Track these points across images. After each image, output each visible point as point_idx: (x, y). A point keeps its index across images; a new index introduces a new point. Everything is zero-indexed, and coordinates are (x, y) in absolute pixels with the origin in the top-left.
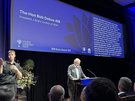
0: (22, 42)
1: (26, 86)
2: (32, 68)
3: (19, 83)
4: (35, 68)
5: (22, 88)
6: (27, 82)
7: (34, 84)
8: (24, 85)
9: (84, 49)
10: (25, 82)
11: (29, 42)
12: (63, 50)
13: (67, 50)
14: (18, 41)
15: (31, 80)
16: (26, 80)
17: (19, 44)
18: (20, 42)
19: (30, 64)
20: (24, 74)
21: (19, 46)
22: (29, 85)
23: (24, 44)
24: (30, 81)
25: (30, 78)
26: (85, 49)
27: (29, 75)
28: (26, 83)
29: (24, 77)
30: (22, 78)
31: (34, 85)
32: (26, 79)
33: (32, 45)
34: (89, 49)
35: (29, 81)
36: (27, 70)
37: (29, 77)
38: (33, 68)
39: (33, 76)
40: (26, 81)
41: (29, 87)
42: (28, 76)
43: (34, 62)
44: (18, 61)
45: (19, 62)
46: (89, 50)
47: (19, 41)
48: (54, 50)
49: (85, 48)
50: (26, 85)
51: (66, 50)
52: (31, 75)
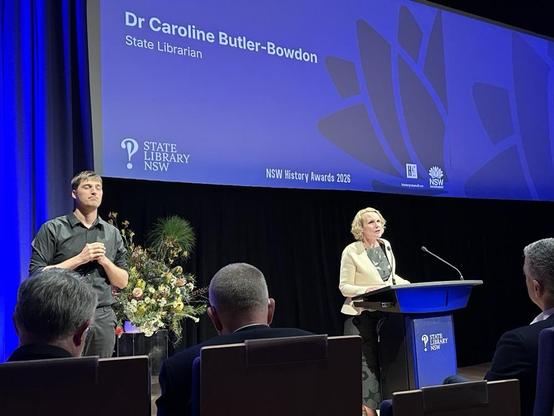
0: (141, 146)
1: (162, 324)
2: (186, 253)
3: (135, 310)
4: (197, 251)
5: (149, 333)
6: (168, 309)
7: (197, 316)
8: (153, 322)
9: (412, 171)
10: (159, 307)
11: (169, 148)
12: (318, 178)
13: (336, 178)
14: (126, 143)
15: (183, 301)
16: (163, 302)
17: (130, 156)
18: (131, 147)
19: (177, 235)
20: (152, 277)
21: (130, 166)
22: (175, 323)
23: (149, 156)
24: (178, 304)
25: (178, 291)
26: (415, 169)
27: (175, 281)
28: (164, 313)
29: (152, 290)
30: (146, 292)
31: (197, 320)
32: (161, 295)
33: (184, 159)
34: (436, 169)
35: (175, 304)
36: (167, 262)
37: (173, 291)
38: (191, 254)
39: (192, 286)
40: (162, 305)
41: (177, 332)
42: (170, 285)
43: (191, 225)
44: (127, 223)
45: (130, 227)
46: (436, 173)
47: (129, 145)
48: (275, 176)
49: (414, 167)
50: (164, 320)
51: (330, 178)
52: (184, 280)
